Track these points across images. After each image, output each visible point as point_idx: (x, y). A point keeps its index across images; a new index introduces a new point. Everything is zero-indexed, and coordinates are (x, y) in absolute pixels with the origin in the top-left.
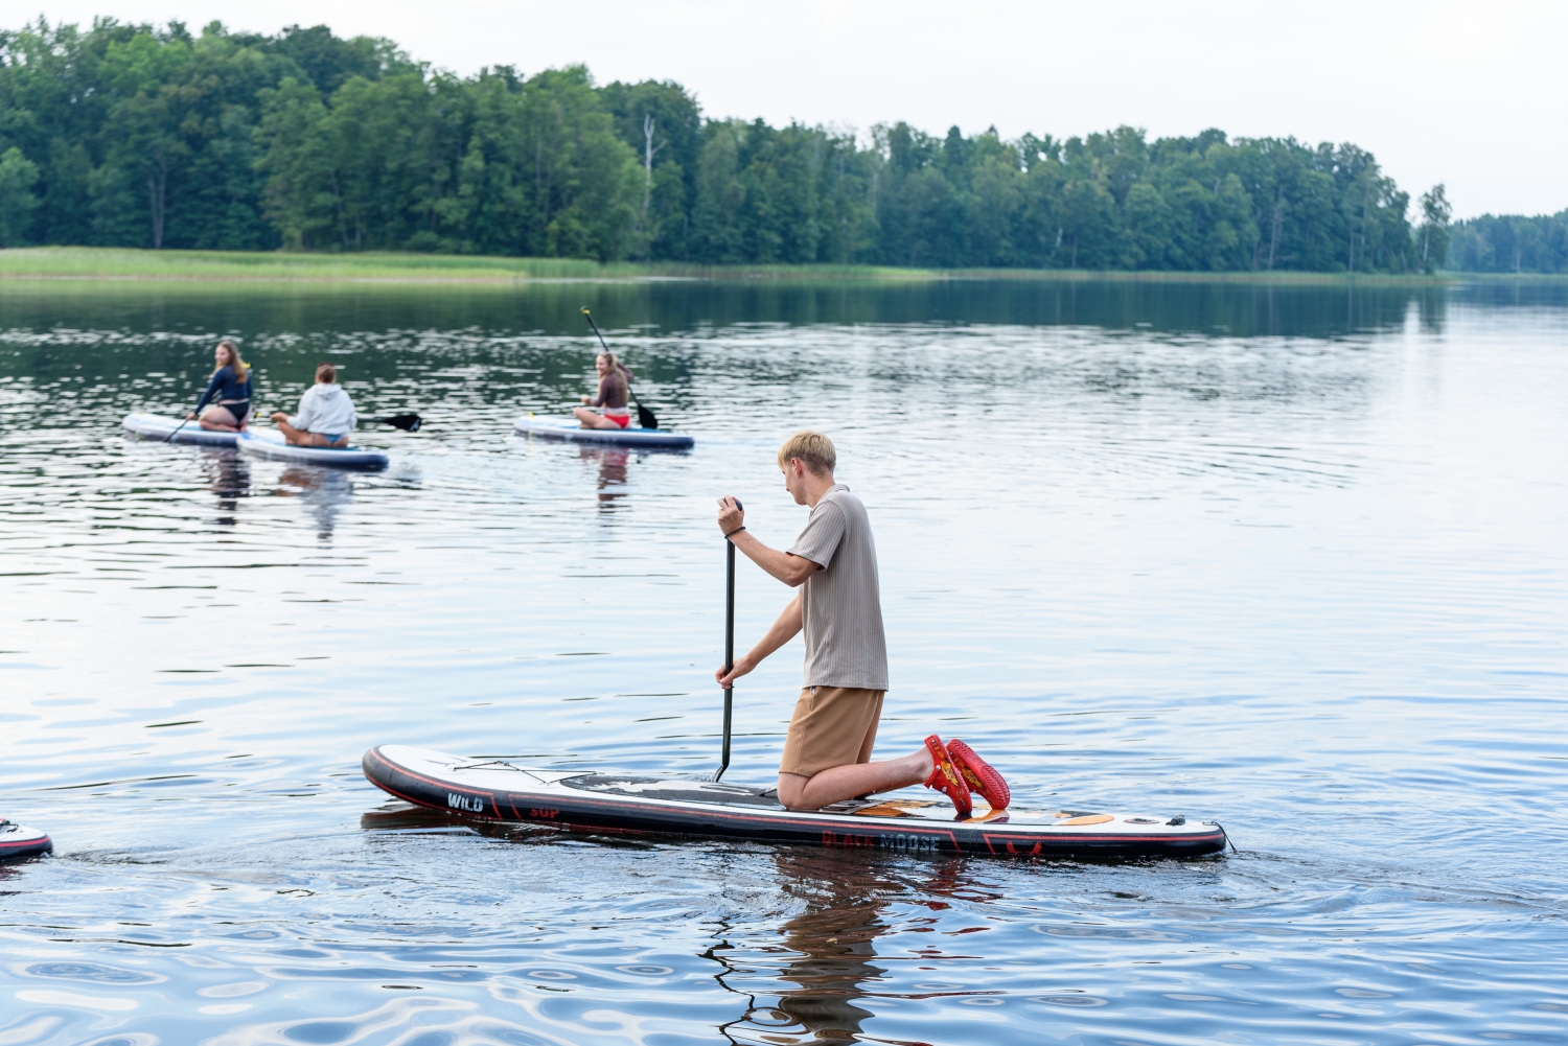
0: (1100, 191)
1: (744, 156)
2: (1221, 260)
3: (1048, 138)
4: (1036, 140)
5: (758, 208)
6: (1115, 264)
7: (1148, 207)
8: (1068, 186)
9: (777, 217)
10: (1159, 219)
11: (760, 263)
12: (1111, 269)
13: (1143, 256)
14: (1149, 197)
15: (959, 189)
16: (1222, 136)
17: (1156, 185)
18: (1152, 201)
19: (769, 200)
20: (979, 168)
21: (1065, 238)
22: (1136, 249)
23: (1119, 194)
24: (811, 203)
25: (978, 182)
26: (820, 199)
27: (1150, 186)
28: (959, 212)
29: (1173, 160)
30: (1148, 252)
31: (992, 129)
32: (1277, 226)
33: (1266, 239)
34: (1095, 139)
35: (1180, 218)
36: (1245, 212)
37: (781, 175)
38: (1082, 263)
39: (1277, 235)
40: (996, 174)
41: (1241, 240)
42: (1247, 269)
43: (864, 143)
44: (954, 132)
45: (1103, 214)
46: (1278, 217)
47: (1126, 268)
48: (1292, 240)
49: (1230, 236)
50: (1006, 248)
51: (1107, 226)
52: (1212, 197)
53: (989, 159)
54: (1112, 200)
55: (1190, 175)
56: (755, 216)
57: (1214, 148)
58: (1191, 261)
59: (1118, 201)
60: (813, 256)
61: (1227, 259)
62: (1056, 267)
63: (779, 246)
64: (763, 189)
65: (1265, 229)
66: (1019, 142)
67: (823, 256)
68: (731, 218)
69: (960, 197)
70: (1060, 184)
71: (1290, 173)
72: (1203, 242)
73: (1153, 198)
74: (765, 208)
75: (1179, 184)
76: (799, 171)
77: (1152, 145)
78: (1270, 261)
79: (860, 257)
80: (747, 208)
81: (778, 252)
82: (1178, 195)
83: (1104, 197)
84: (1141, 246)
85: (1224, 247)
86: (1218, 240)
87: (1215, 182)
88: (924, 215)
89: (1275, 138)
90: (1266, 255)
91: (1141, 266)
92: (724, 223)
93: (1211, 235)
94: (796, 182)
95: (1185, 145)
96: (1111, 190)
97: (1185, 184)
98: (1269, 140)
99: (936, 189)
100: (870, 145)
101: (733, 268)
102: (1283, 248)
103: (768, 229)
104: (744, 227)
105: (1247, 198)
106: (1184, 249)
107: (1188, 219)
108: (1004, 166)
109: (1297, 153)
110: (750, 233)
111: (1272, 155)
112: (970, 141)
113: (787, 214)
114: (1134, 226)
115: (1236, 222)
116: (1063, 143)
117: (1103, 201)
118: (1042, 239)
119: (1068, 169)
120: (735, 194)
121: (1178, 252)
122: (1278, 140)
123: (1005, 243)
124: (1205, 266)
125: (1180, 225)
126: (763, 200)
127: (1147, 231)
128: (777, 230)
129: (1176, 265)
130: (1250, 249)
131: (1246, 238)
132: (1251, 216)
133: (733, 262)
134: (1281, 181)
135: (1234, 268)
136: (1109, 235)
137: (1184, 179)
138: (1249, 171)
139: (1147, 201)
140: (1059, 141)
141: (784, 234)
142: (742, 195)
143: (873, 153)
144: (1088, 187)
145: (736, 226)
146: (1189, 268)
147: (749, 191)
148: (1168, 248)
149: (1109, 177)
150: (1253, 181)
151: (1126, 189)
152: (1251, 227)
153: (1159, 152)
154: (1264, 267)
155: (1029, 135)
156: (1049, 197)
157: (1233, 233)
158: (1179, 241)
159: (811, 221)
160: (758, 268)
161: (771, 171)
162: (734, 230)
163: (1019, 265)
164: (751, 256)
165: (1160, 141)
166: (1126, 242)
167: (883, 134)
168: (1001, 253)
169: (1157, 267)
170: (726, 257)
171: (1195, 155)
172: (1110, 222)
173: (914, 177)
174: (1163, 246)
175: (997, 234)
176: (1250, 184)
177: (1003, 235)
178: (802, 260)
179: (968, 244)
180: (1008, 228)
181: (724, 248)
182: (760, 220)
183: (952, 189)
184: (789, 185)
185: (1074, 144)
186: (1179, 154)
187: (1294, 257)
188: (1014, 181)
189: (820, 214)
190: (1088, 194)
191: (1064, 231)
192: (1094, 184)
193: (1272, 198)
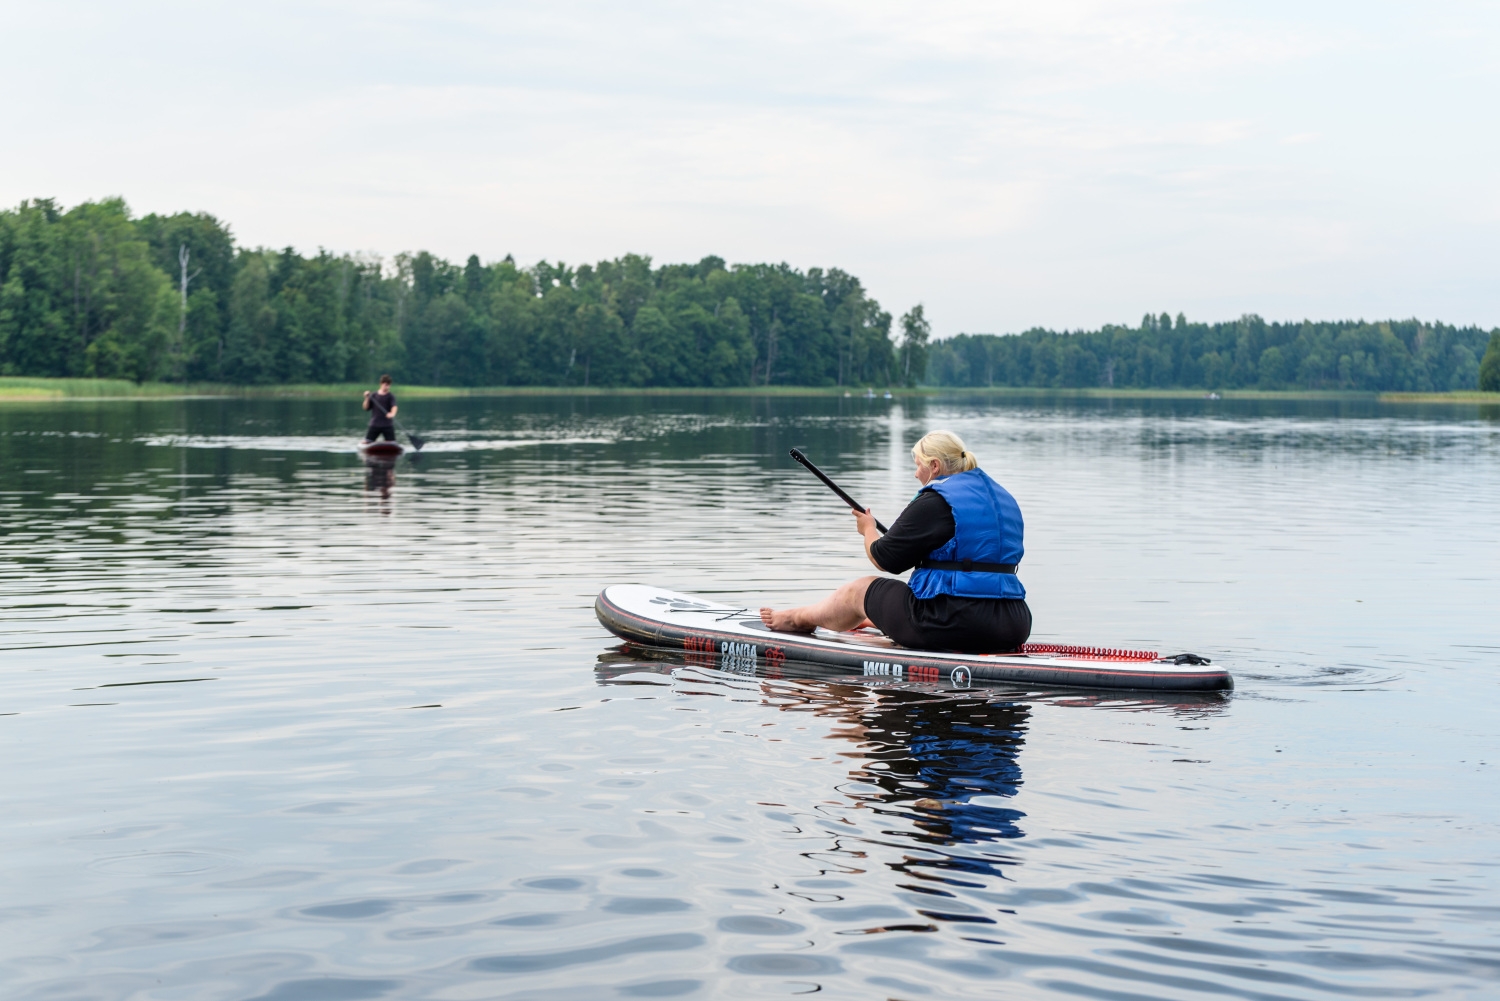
0: (610, 314)
1: (274, 284)
2: (722, 377)
3: (561, 266)
4: (550, 268)
5: (289, 332)
6: (625, 382)
7: (654, 328)
8: (580, 310)
9: (307, 339)
10: (664, 340)
11: (292, 383)
12: (621, 386)
13: (650, 374)
14: (654, 319)
15: (479, 314)
16: (720, 263)
17: (661, 308)
18: (657, 323)
19: (300, 323)
20: (497, 294)
21: (578, 357)
22: (643, 367)
23: (627, 317)
24: (340, 326)
25: (497, 306)
26: (348, 322)
27: (655, 309)
28: (478, 335)
29: (676, 286)
30: (654, 369)
31: (509, 258)
32: (773, 345)
33: (763, 357)
34: (604, 266)
35: (684, 338)
36: (744, 332)
37: (310, 300)
38: (594, 381)
39: (773, 354)
40: (514, 299)
41: (740, 359)
42: (745, 385)
43: (389, 271)
44: (474, 260)
45: (613, 335)
46: (773, 337)
47: (634, 384)
48: (786, 358)
49: (730, 354)
50: (524, 368)
51: (616, 346)
52: (713, 319)
53: (507, 285)
54: (620, 322)
55: (692, 298)
56: (286, 339)
57: (714, 274)
58: (694, 378)
59: (627, 324)
60: (342, 376)
61: (728, 376)
62: (570, 385)
63: (310, 367)
64: (294, 313)
65: (762, 348)
66: (533, 269)
67: (351, 375)
68: (264, 341)
69: (480, 321)
70: (573, 309)
71: (784, 296)
72: (706, 361)
73: (659, 320)
74: (296, 331)
75: (682, 307)
76: (328, 297)
77: (657, 272)
78: (767, 377)
80: (279, 330)
81: (309, 372)
82: (682, 317)
83: (614, 320)
84: (648, 365)
85: (724, 364)
86: (718, 358)
87: (715, 305)
88: (446, 337)
89: (769, 264)
90: (763, 371)
91: (649, 383)
92: (256, 346)
93: (713, 354)
94: (325, 307)
95: (687, 271)
96: (619, 313)
97: (687, 307)
98: (764, 266)
99: (456, 313)
100: (395, 273)
101: (266, 388)
102: (779, 365)
103: (300, 351)
104: (276, 349)
105: (744, 319)
106: (688, 367)
107: (691, 339)
108: (521, 292)
109: (789, 278)
110: (281, 355)
111: (767, 280)
112: (488, 269)
113: (317, 337)
114: (641, 346)
115: (735, 342)
116: (574, 271)
117: (613, 323)
118: (557, 359)
119: (580, 294)
120: (267, 318)
121: (682, 369)
122: (772, 266)
123: (522, 363)
124: (708, 383)
125: (684, 345)
126: (294, 324)
127: (654, 350)
128: (307, 352)
129: (681, 382)
130: (748, 366)
131: (745, 357)
132: (748, 336)
133: (266, 383)
134: (776, 304)
135: (734, 384)
136: (619, 354)
137: (686, 302)
138: (746, 294)
139: (653, 323)
140: (571, 269)
141: (314, 355)
142: (274, 320)
143: (397, 280)
144: (599, 312)
145: (267, 348)
146: (692, 385)
147: (280, 315)
148: (673, 366)
149: (618, 301)
150: (750, 305)
151: (634, 312)
152: (749, 345)
153: (664, 278)
154: (761, 383)
155: (543, 263)
156: (563, 320)
157: (733, 351)
158: (683, 360)
159: (339, 344)
160: (290, 388)
161: (301, 297)
162: (266, 352)
163: (535, 383)
164: (283, 376)
165: (664, 267)
166: (634, 361)
167: (407, 263)
168: (519, 373)
169: (663, 383)
170: (259, 378)
171: (696, 281)
172: (619, 342)
173: (436, 302)
174: (668, 364)
175: (515, 354)
176: (747, 307)
177: (521, 356)
178: (332, 380)
179: (488, 364)
180: (525, 349)
181: (256, 369)
182: (292, 343)
183: (472, 313)
184: (318, 310)
185: (585, 271)
186: (681, 280)
187: (788, 373)
188: (530, 305)
189: (348, 336)
190: (599, 316)
191: (578, 351)
192: (604, 308)
193: (767, 320)
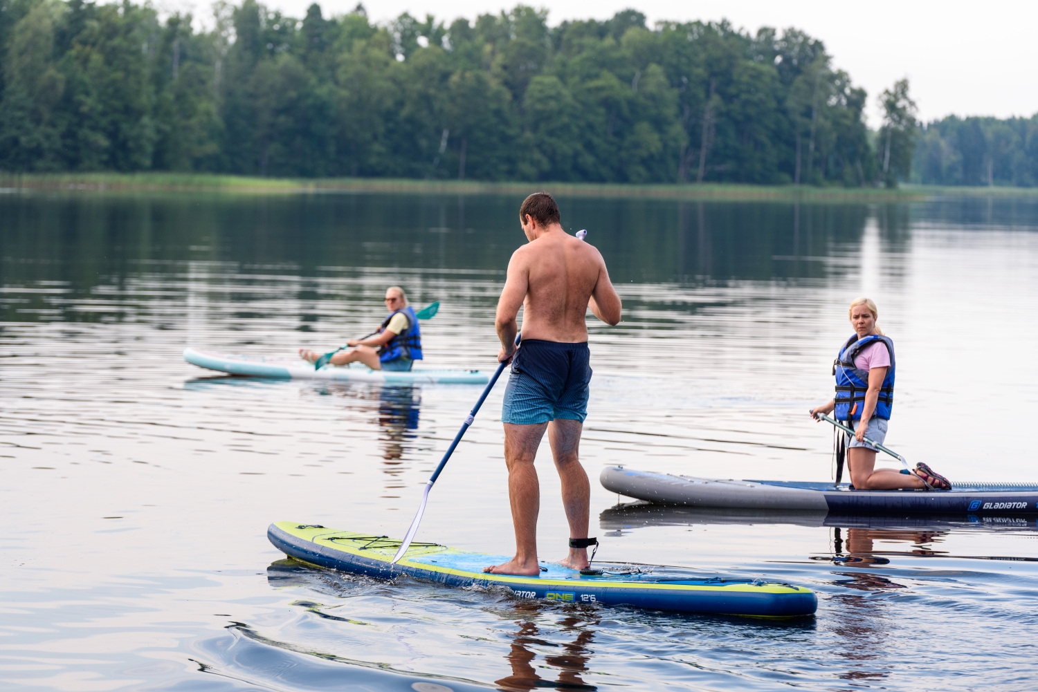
0: (494, 84)
1: (63, 39)
2: (641, 170)
3: (430, 19)
4: (415, 22)
5: (81, 104)
6: (513, 174)
7: (553, 105)
8: (455, 78)
9: (104, 114)
10: (565, 119)
11: (82, 171)
12: (507, 180)
13: (546, 165)
14: (553, 92)
15: (322, 81)
16: (639, 19)
17: (562, 77)
18: (557, 97)
19: (95, 93)
20: (346, 56)
21: (451, 141)
22: (537, 155)
23: (517, 89)
24: (146, 98)
25: (345, 72)
26: (157, 92)
27: (554, 79)
28: (321, 109)
29: (581, 48)
30: (552, 158)
31: (359, 8)
32: (709, 128)
33: (695, 144)
34: (486, 20)
35: (591, 118)
36: (670, 112)
37: (108, 62)
38: (472, 173)
39: (708, 139)
40: (367, 62)
41: (665, 146)
42: (672, 181)
45: (497, 113)
46: (709, 118)
47: (525, 178)
48: (727, 146)
49: (650, 139)
50: (379, 154)
51: (502, 127)
52: (630, 92)
53: (359, 44)
54: (508, 96)
55: (603, 65)
56: (76, 113)
57: (631, 33)
58: (604, 171)
59: (517, 97)
60: (147, 162)
61: (649, 169)
62: (439, 177)
63: (106, 151)
64: (87, 79)
65: (694, 133)
66: (393, 23)
67: (160, 163)
68: (47, 115)
69: (323, 91)
70: (445, 76)
71: (724, 64)
72: (620, 148)
73: (559, 94)
74: (89, 103)
75: (590, 77)
76: (131, 58)
77: (555, 29)
78: (700, 171)
79: (201, 165)
80: (67, 103)
81: (105, 157)
82: (589, 90)
83: (499, 92)
84: (544, 153)
85: (644, 153)
86: (637, 145)
87: (634, 74)
88: (278, 112)
89: (705, 21)
90: (695, 164)
91: (545, 177)
92: (38, 121)
93: (629, 139)
94: (128, 72)
95: (596, 30)
96: (507, 84)
97: (597, 76)
98: (699, 23)
99: (292, 80)
100: (211, 25)
101: (48, 178)
102: (716, 156)
103: (94, 128)
104: (62, 126)
105: (672, 94)
106: (596, 156)
107: (601, 119)
108: (377, 54)
109: (732, 41)
110: (69, 134)
111: (702, 43)
112: (333, 23)
113: (116, 110)
114: (535, 128)
115: (659, 124)
116: (447, 26)
117: (497, 97)
118: (423, 143)
120: (52, 85)
121: (588, 160)
122: (710, 23)
123: (377, 147)
124: (622, 177)
125: (591, 127)
126: (87, 94)
127: (551, 133)
128: (104, 130)
129: (585, 176)
130: (676, 156)
131: (672, 144)
132: (677, 116)
133: (49, 170)
134: (713, 74)
135: (656, 180)
136: (505, 139)
137: (595, 71)
138: (674, 61)
139: (551, 97)
140: (442, 23)
141: (113, 134)
142: (61, 88)
143: (214, 36)
144: (479, 80)
145: (53, 125)
146: (601, 180)
147: (69, 82)
148: (576, 155)
149: (505, 68)
150: (679, 74)
151: (525, 83)
152: (677, 129)
153: (565, 37)
154: (692, 179)
155: (405, 15)
156: (432, 91)
157: (656, 136)
158: (589, 146)
159: (146, 120)
160: (80, 177)
161: (96, 58)
162: (50, 130)
163: (394, 174)
164: (72, 162)
165: (565, 23)
166: (526, 147)
167: (226, 14)
168: (373, 160)
169: (562, 177)
170: (40, 164)
171: (609, 41)
172: (506, 122)
173: (265, 65)
174: (570, 152)
175: (368, 136)
176: (675, 76)
177: (375, 138)
178: (134, 168)
179: (332, 148)
180: (381, 129)
181: (37, 152)
182: (82, 118)
183: (313, 81)
184: (119, 75)
185: (461, 25)
186: (588, 40)
187: (728, 166)
188: (389, 72)
189: (157, 111)
190: (479, 88)
191: (450, 133)
192: (486, 76)
193: (702, 95)
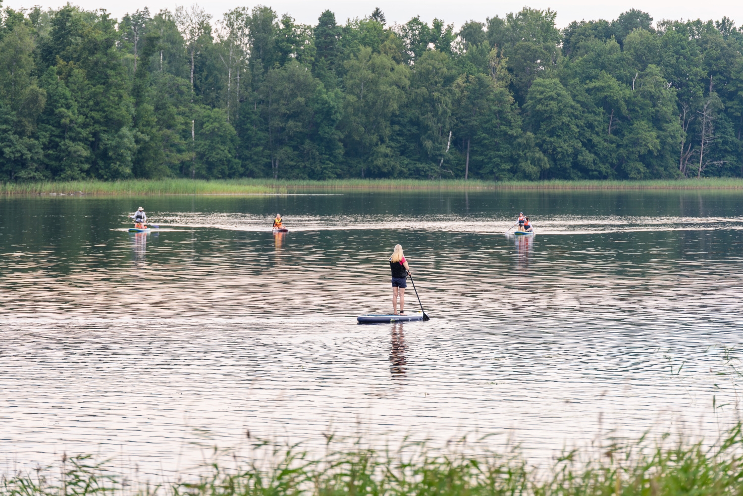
0: (497, 87)
1: (47, 55)
2: (640, 166)
3: (438, 25)
4: (424, 27)
5: (62, 116)
6: (516, 173)
7: (553, 104)
8: (460, 81)
9: (85, 126)
10: (566, 119)
11: (65, 180)
12: (510, 179)
13: (547, 164)
14: (553, 94)
15: (328, 86)
16: (647, 18)
17: (564, 80)
18: (557, 98)
19: (75, 105)
20: (353, 62)
21: (455, 143)
22: (539, 154)
23: (518, 92)
24: (126, 108)
25: (352, 78)
26: (137, 104)
27: (557, 80)
28: (327, 113)
29: (587, 50)
30: (553, 158)
31: (377, 14)
32: (708, 123)
33: (694, 140)
34: (495, 23)
35: (591, 117)
36: (668, 109)
37: (90, 76)
38: (477, 172)
39: (707, 136)
40: (373, 68)
41: (663, 143)
42: (671, 177)
43: (220, 32)
44: (327, 18)
45: (500, 114)
46: (707, 116)
47: (527, 177)
48: (725, 142)
49: (650, 138)
50: (386, 156)
51: (503, 128)
52: (628, 93)
53: (365, 50)
54: (510, 98)
55: (603, 67)
56: (58, 125)
57: (634, 35)
58: (603, 168)
59: (520, 99)
60: (128, 171)
61: (648, 166)
62: (445, 177)
63: (87, 160)
64: (68, 93)
65: (692, 129)
66: (403, 29)
67: (140, 171)
68: (30, 128)
69: (329, 96)
70: (449, 80)
71: (723, 62)
72: (619, 146)
73: (559, 95)
74: (70, 115)
75: (590, 78)
76: (111, 72)
77: (566, 30)
78: (699, 167)
79: (183, 171)
80: (49, 116)
81: (86, 166)
82: (588, 91)
83: (501, 93)
84: (545, 152)
85: (643, 151)
86: (635, 143)
87: (633, 75)
88: (287, 117)
89: (705, 20)
90: (694, 159)
91: (546, 175)
92: (21, 134)
93: (628, 136)
94: (107, 85)
95: (602, 30)
96: (511, 86)
97: (596, 77)
98: (698, 22)
99: (301, 86)
100: (226, 34)
101: (32, 186)
102: (715, 151)
103: (73, 140)
104: (45, 137)
105: (668, 92)
106: (596, 153)
107: (600, 118)
108: (383, 60)
109: (732, 39)
110: (52, 145)
111: (702, 43)
112: (347, 30)
113: (97, 122)
114: (536, 129)
115: (657, 121)
116: (457, 29)
117: (499, 100)
118: (428, 144)
119: (461, 62)
120: (34, 99)
121: (588, 157)
122: (710, 23)
123: (383, 149)
124: (622, 174)
125: (590, 126)
126: (68, 107)
127: (552, 133)
128: (85, 140)
129: (586, 173)
130: (675, 152)
131: (670, 140)
132: (674, 114)
133: (33, 179)
134: (712, 73)
135: (656, 176)
136: (510, 139)
137: (594, 72)
138: (673, 61)
139: (551, 98)
140: (450, 28)
141: (93, 146)
142: (43, 101)
144: (481, 82)
145: (34, 136)
146: (602, 177)
147: (50, 96)
148: (576, 153)
149: (510, 70)
150: (679, 73)
151: (528, 84)
152: (676, 127)
153: (572, 39)
154: (692, 174)
155: (415, 21)
156: (436, 94)
157: (654, 134)
158: (589, 145)
159: (125, 130)
160: (62, 185)
161: (79, 73)
162: (32, 141)
163: (401, 175)
164: (55, 172)
165: (574, 25)
166: (527, 146)
167: (241, 22)
168: (380, 162)
169: (565, 176)
170: (23, 174)
171: (613, 42)
172: (509, 123)
173: (276, 72)
174: (570, 151)
175: (375, 138)
176: (677, 78)
177: (382, 141)
178: (115, 176)
179: (340, 151)
180: (387, 132)
181: (21, 163)
182: (64, 130)
183: (321, 86)
184: (100, 88)
185: (471, 32)
186: (595, 44)
187: (730, 160)
188: (393, 76)
189: (136, 121)
190: (480, 90)
191: (454, 134)
192: (489, 79)
193: (700, 93)
